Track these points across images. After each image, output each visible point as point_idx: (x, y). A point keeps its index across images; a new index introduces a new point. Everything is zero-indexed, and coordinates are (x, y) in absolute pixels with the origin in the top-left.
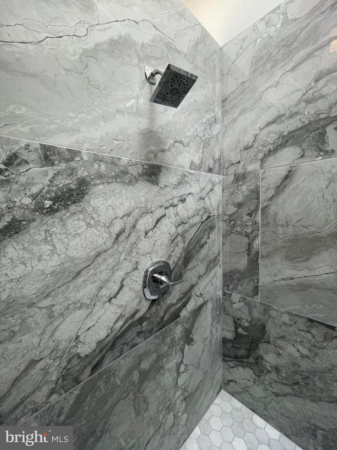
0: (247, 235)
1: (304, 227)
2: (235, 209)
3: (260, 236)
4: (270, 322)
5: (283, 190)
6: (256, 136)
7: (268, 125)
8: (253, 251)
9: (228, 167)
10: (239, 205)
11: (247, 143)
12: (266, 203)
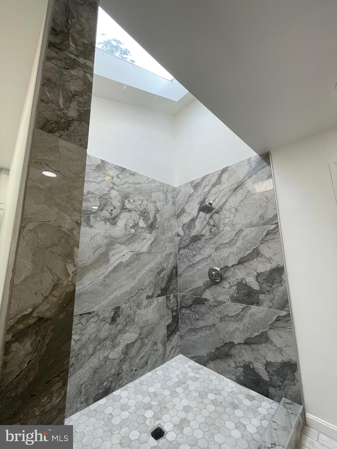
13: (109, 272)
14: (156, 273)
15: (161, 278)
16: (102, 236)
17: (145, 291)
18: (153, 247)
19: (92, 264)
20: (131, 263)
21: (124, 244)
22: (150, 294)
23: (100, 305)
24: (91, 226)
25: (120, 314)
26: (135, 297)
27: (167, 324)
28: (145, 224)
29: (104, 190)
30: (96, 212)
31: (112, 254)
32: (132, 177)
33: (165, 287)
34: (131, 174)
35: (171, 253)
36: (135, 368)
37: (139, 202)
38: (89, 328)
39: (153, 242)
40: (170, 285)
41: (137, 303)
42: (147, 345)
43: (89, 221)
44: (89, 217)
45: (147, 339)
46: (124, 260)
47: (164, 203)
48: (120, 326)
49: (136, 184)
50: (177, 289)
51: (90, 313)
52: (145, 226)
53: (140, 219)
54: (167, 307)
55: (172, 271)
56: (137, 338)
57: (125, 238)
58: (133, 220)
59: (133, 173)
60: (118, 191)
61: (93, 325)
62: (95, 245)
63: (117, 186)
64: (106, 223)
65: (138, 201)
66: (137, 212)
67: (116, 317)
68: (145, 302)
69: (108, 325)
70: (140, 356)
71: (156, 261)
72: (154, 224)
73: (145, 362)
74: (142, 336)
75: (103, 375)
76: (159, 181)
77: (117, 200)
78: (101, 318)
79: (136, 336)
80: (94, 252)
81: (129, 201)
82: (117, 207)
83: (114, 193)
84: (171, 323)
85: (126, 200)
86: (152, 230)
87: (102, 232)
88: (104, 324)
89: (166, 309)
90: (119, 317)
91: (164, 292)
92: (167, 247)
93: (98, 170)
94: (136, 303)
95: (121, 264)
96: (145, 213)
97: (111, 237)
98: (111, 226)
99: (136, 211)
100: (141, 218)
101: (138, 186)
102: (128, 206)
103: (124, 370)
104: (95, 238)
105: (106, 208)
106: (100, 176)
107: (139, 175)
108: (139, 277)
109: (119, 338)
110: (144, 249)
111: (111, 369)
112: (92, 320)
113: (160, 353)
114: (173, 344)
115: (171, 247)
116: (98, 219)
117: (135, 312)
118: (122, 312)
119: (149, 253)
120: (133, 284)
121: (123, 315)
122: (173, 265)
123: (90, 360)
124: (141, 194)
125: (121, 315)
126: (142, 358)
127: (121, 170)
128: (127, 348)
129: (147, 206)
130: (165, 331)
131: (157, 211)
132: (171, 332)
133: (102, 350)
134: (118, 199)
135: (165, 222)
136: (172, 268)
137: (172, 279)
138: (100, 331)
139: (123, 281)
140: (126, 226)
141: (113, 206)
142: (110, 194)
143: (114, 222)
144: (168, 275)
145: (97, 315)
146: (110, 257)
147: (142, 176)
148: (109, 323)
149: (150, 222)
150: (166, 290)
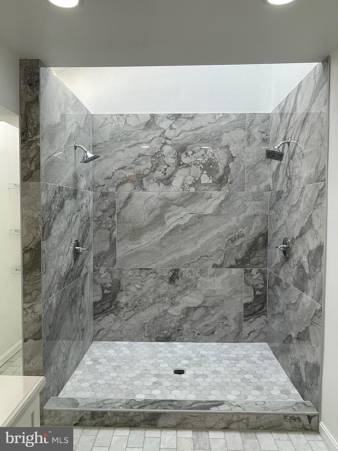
0: (109, 229)
1: (137, 223)
2: (102, 214)
3: (116, 230)
4: (122, 278)
5: (127, 204)
6: (113, 173)
7: (119, 169)
8: (113, 238)
9: (97, 187)
10: (104, 211)
11: (108, 176)
12: (119, 210)
13: (165, 235)
14: (227, 240)
15: (237, 246)
16: (156, 198)
17: (211, 258)
18: (223, 207)
19: (147, 226)
20: (191, 226)
21: (181, 205)
22: (218, 262)
23: (158, 264)
24: (144, 190)
25: (179, 276)
26: (197, 262)
27: (245, 301)
28: (210, 179)
29: (155, 148)
30: (148, 174)
31: (167, 216)
32: (190, 122)
33: (243, 258)
34: (189, 118)
35: (255, 215)
36: (198, 332)
37: (201, 152)
38: (148, 282)
39: (223, 202)
40: (251, 256)
41: (200, 270)
42: (213, 316)
43: (142, 184)
44: (142, 181)
45: (213, 309)
46: (182, 223)
47: (245, 143)
48: (179, 288)
49: (196, 129)
50: (265, 262)
51: (148, 269)
52: (211, 181)
53: (202, 173)
54: (246, 282)
55: (257, 239)
56: (200, 305)
57: (183, 199)
58: (193, 176)
59: (191, 116)
60: (171, 145)
61: (152, 280)
62: (149, 208)
63: (170, 140)
64: (159, 185)
65: (199, 151)
66: (198, 165)
67: (174, 278)
68: (211, 270)
69: (166, 283)
70: (204, 324)
71: (227, 225)
72: (225, 177)
73: (210, 331)
74: (206, 305)
75: (163, 324)
76: (234, 114)
77: (171, 157)
78: (159, 276)
79: (200, 303)
80: (150, 214)
81: (187, 154)
82: (171, 165)
83: (167, 149)
84: (251, 303)
85: (183, 154)
86: (221, 186)
87: (156, 194)
88: (163, 282)
89: (244, 284)
90: (178, 279)
91: (241, 263)
92: (247, 207)
93: (148, 128)
94: (198, 269)
95: (178, 226)
96: (210, 164)
97: (166, 198)
98: (165, 186)
99: (196, 165)
100: (205, 172)
101: (199, 132)
102: (185, 160)
103: (185, 329)
104: (149, 200)
105: (158, 168)
106: (150, 134)
107: (200, 115)
108: (201, 242)
109: (179, 298)
110: (210, 211)
111: (171, 322)
112: (150, 275)
113: (232, 330)
114: (254, 327)
115: (256, 206)
116: (151, 181)
117: (197, 278)
118: (181, 274)
119: (217, 215)
120: (194, 249)
121: (182, 278)
122: (258, 231)
123: (150, 307)
124: (203, 141)
125: (181, 278)
126: (206, 325)
127: (174, 118)
128: (188, 311)
129: (213, 155)
130: (242, 309)
131: (232, 158)
132: (251, 312)
133: (161, 304)
134: (172, 155)
135: (246, 171)
136: (256, 236)
137: (256, 249)
138: (158, 287)
139: (181, 244)
140: (183, 184)
141: (167, 164)
142: (162, 152)
143: (169, 181)
144: (248, 244)
145: (155, 272)
146: (165, 220)
147: (205, 115)
148: (167, 282)
149: (218, 176)
150: (244, 262)
